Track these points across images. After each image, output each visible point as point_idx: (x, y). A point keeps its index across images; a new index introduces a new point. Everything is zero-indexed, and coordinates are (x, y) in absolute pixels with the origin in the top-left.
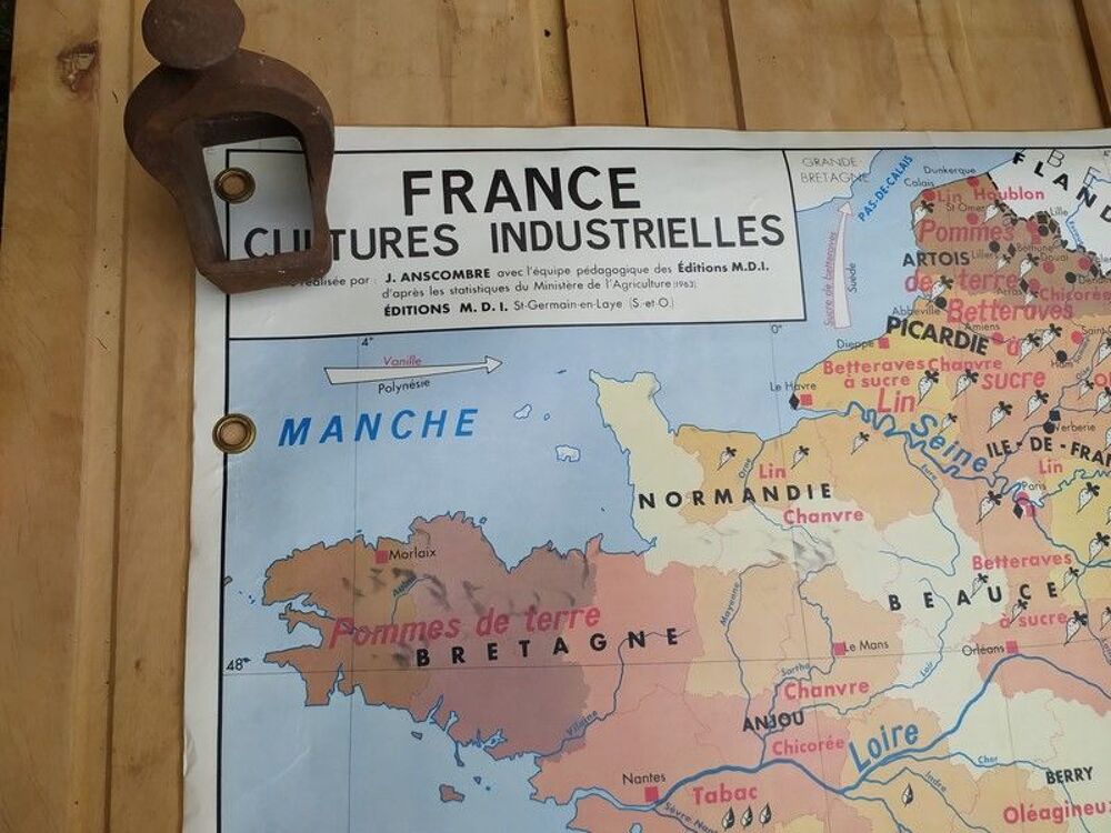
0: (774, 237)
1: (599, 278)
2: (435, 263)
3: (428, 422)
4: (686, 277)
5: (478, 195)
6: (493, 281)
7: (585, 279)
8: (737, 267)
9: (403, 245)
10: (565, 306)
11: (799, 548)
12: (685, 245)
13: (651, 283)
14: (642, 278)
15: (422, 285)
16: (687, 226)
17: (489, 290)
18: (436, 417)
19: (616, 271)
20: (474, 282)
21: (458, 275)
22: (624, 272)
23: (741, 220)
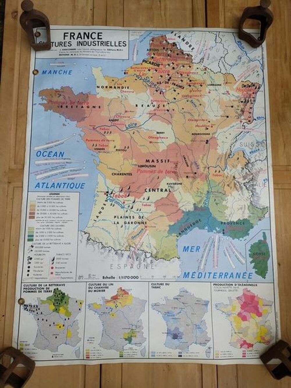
0: (124, 45)
1: (94, 51)
2: (68, 48)
3: (64, 72)
4: (108, 51)
5: (76, 37)
6: (77, 51)
7: (92, 51)
8: (118, 50)
9: (63, 45)
10: (88, 55)
11: (122, 96)
12: (109, 46)
13: (102, 52)
14: (101, 51)
15: (65, 51)
16: (110, 43)
17: (76, 52)
18: (66, 71)
19: (97, 50)
20: (74, 51)
21: (71, 49)
22: (98, 50)
23: (119, 42)
